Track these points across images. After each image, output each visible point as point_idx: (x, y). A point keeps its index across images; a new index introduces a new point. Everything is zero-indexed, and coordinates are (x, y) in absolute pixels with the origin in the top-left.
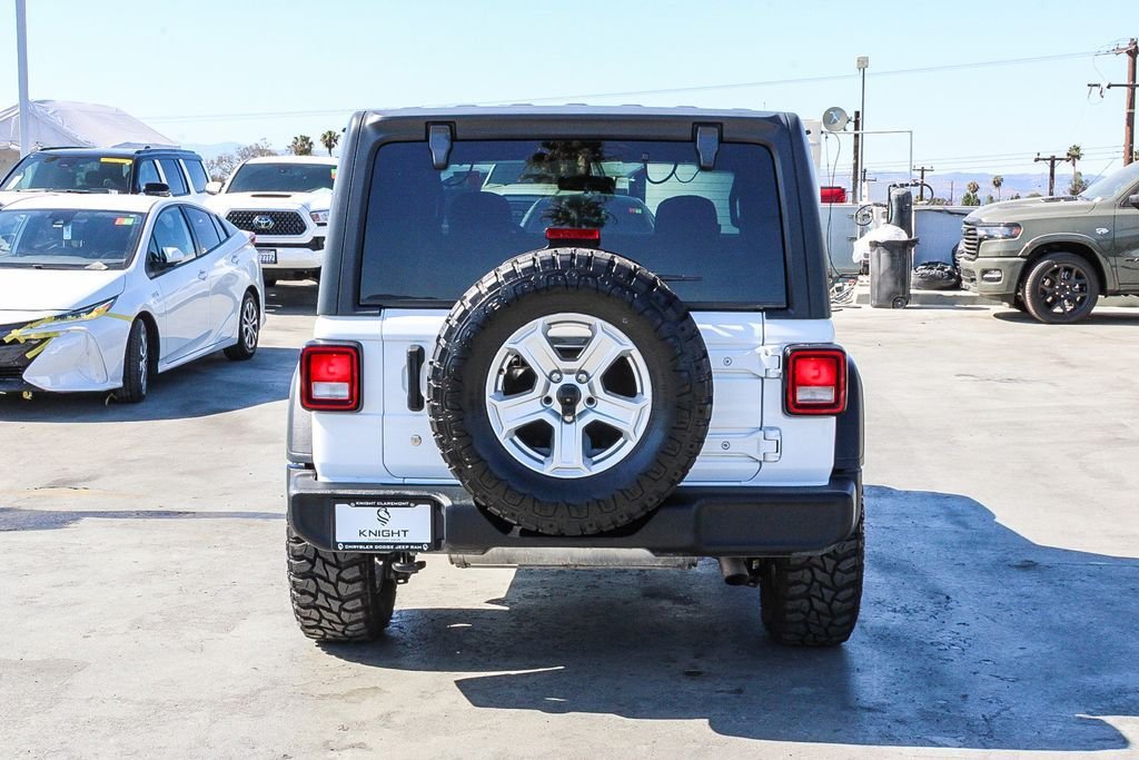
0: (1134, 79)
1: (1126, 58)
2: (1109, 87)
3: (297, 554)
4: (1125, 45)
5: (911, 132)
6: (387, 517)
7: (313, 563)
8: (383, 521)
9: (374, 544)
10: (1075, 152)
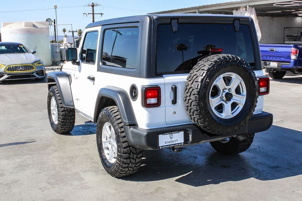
0: (94, 12)
1: (91, 7)
2: (88, 14)
3: (125, 152)
4: (91, 4)
5: (72, 25)
6: (172, 137)
7: (130, 154)
8: (171, 138)
9: (169, 145)
10: (64, 30)
